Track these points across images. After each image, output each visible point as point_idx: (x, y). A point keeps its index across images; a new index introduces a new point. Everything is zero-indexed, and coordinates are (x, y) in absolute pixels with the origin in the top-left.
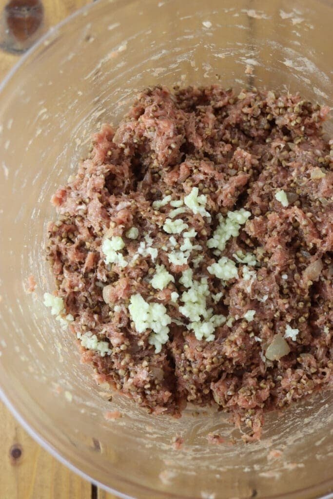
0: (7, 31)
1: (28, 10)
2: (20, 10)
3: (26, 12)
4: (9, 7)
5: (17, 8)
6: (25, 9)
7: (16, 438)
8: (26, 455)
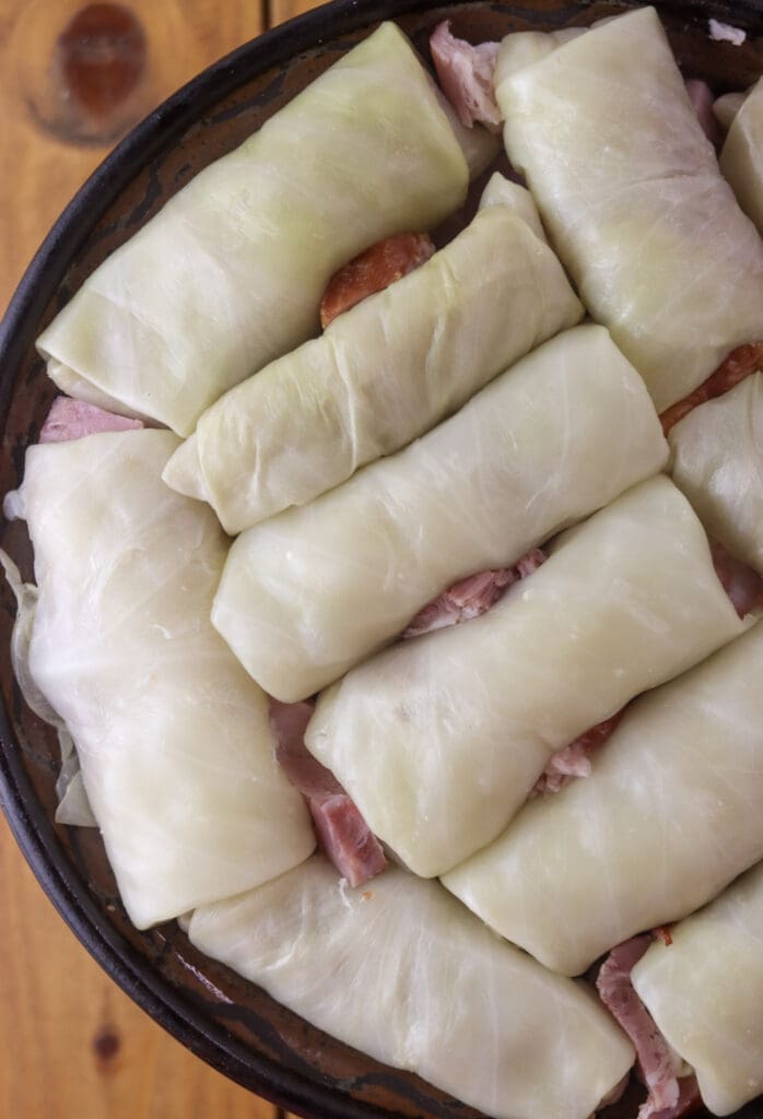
0: (66, 94)
2: (94, 46)
5: (85, 41)
7: (106, 1011)
8: (129, 1049)
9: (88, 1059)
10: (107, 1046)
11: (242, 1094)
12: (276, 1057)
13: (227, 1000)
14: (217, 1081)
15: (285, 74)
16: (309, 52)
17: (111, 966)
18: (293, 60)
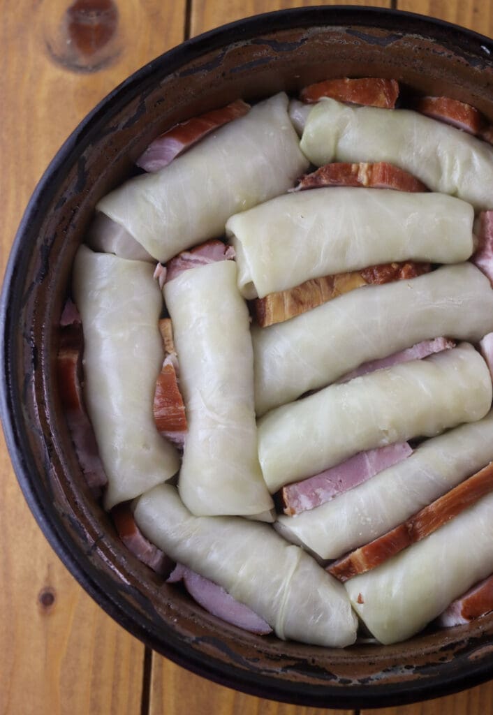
0: (69, 42)
1: (98, 14)
2: (88, 15)
3: (95, 18)
4: (73, 10)
5: (83, 11)
6: (93, 13)
7: (48, 579)
8: (60, 602)
9: (35, 607)
10: (48, 599)
11: (126, 636)
12: (150, 618)
13: (126, 581)
14: (112, 625)
15: (224, 54)
16: (240, 42)
17: (61, 551)
18: (230, 46)
